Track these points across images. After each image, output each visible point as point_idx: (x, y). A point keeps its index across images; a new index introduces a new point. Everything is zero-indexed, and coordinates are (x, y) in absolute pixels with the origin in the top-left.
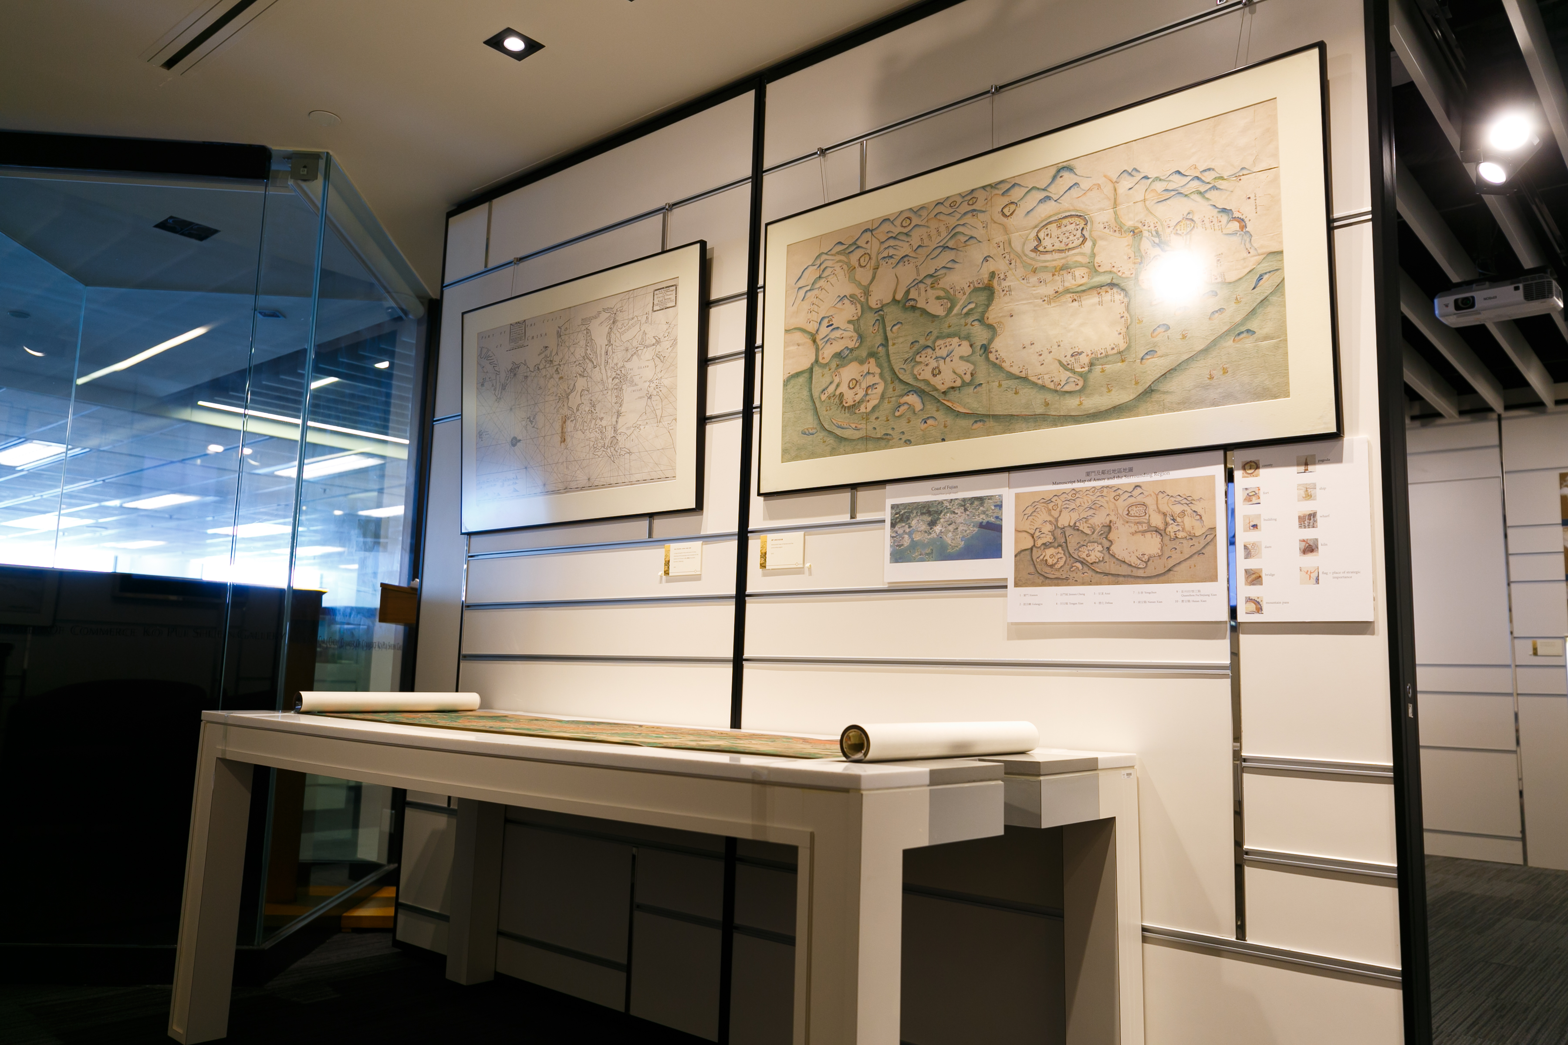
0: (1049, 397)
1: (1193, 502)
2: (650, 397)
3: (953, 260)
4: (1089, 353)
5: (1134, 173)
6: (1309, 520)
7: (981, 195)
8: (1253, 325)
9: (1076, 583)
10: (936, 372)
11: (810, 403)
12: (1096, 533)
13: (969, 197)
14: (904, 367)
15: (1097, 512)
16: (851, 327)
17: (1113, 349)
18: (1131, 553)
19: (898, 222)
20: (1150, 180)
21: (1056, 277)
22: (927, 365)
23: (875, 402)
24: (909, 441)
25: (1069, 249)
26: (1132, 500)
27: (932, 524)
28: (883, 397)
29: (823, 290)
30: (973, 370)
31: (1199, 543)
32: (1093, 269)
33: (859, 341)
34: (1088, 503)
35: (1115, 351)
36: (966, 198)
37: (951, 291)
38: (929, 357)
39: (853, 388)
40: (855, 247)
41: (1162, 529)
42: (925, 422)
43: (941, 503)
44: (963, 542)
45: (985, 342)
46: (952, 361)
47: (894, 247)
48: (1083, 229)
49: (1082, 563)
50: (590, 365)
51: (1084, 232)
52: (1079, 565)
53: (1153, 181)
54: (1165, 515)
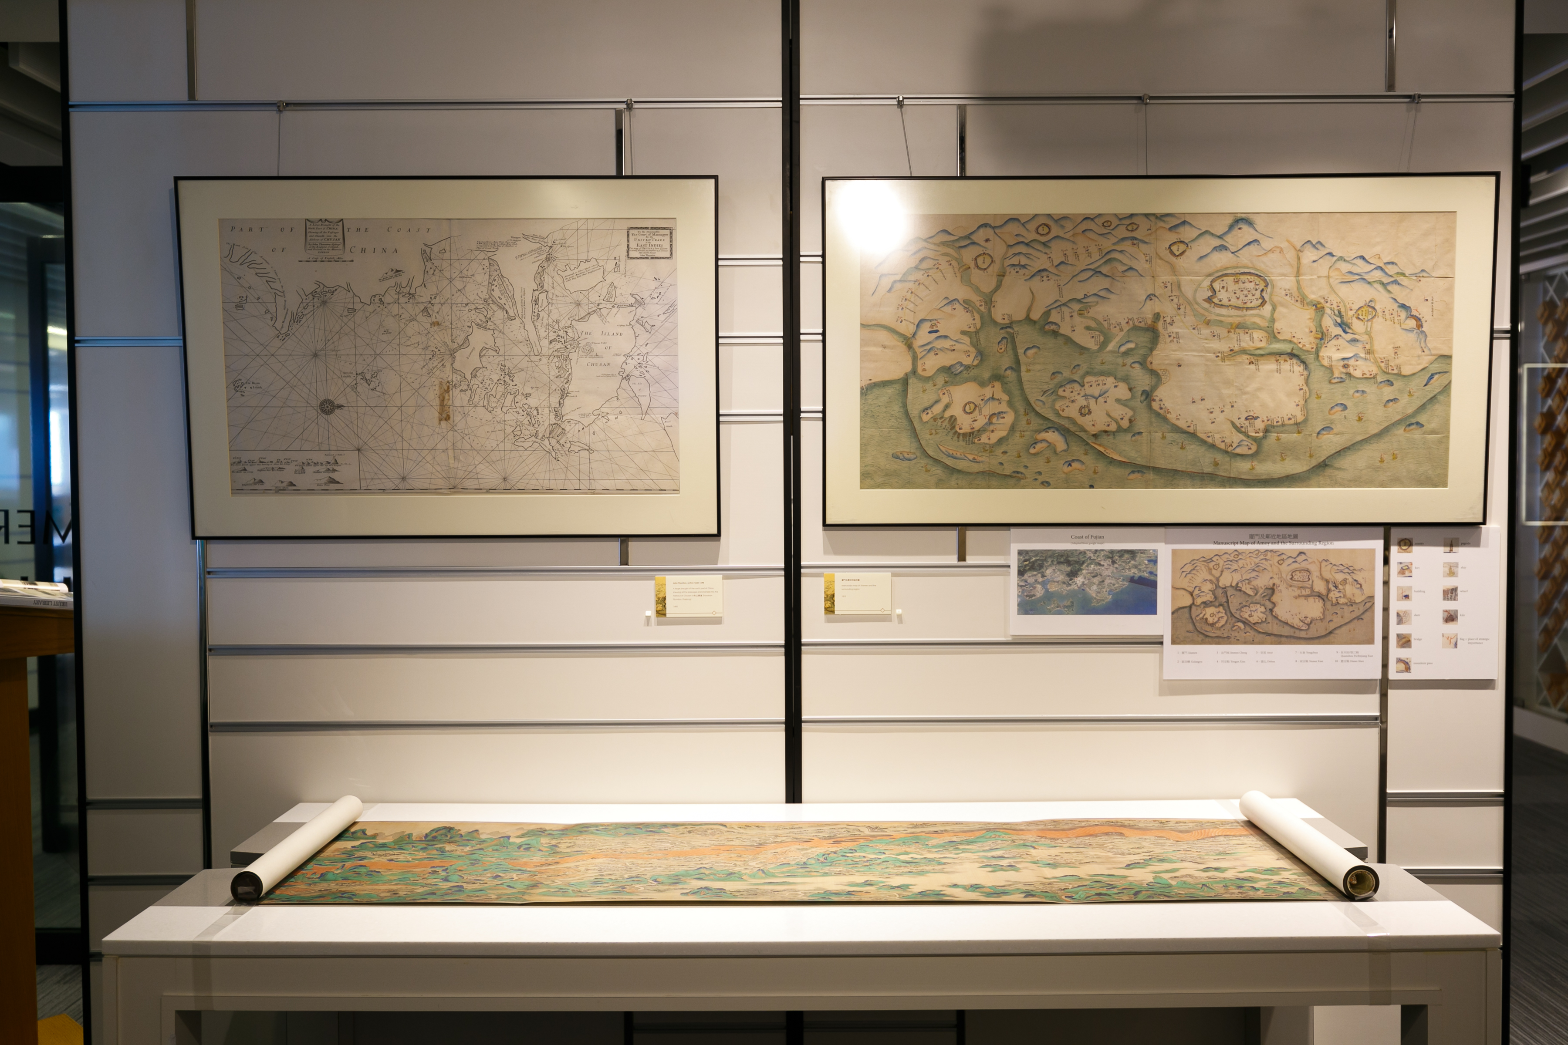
0: (1219, 457)
1: (1354, 572)
2: (627, 378)
3: (1107, 289)
4: (1265, 419)
5: (1318, 246)
6: (1451, 594)
7: (1144, 224)
8: (1422, 418)
9: (1238, 642)
10: (1085, 411)
11: (905, 422)
12: (1259, 594)
13: (1128, 222)
14: (1043, 398)
15: (1260, 575)
16: (967, 340)
17: (1290, 419)
18: (1294, 615)
19: (1032, 226)
20: (1335, 258)
21: (1231, 335)
22: (1073, 401)
23: (1004, 433)
24: (1047, 482)
25: (1247, 309)
26: (1296, 566)
27: (1073, 574)
28: (1013, 428)
29: (922, 286)
30: (1132, 416)
31: (1359, 609)
32: (1273, 335)
33: (979, 358)
34: (1251, 564)
35: (1292, 422)
36: (1124, 222)
37: (1105, 324)
38: (1075, 393)
39: (971, 413)
40: (969, 242)
41: (1324, 594)
42: (1070, 465)
43: (1083, 553)
44: (1111, 596)
45: (1147, 388)
46: (1106, 402)
47: (1027, 256)
48: (1262, 291)
49: (1244, 623)
50: (500, 314)
51: (1264, 294)
52: (1241, 625)
53: (1338, 260)
54: (1327, 581)
